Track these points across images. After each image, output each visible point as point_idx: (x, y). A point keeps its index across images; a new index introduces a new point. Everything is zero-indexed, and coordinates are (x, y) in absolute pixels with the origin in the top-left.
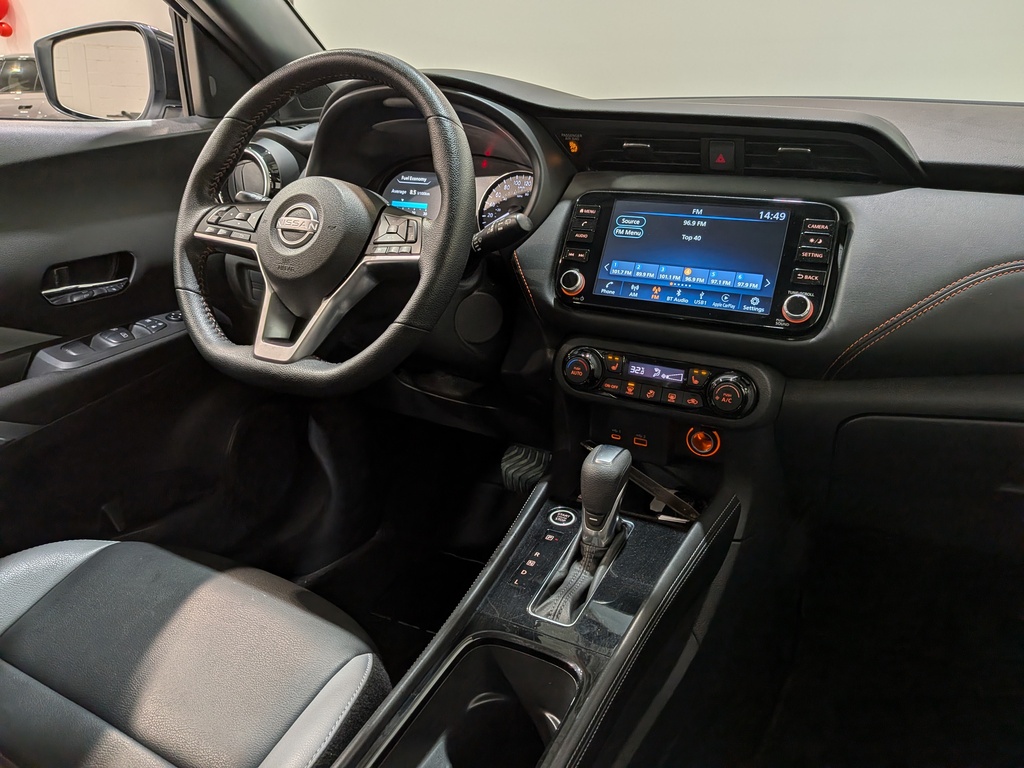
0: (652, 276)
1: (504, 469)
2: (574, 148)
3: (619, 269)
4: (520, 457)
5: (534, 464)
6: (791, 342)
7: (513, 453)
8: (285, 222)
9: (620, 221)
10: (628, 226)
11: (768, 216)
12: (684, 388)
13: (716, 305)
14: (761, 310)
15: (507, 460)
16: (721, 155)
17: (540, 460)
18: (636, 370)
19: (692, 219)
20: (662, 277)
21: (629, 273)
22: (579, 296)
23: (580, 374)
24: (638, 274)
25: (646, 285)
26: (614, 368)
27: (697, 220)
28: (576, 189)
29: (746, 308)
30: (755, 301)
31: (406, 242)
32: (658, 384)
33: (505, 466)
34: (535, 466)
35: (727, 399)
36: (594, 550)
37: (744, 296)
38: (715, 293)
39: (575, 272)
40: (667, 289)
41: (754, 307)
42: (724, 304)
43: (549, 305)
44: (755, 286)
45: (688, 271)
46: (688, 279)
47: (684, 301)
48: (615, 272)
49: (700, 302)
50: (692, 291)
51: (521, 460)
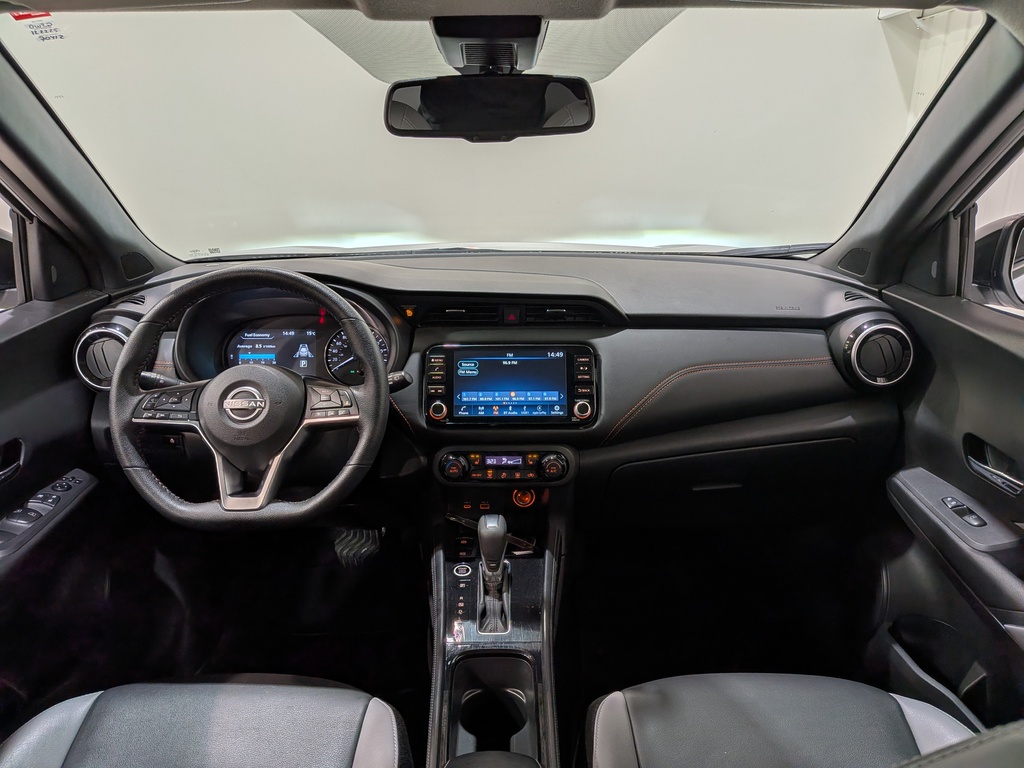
0: (490, 399)
1: (339, 551)
2: (409, 313)
3: (467, 397)
4: (350, 538)
5: (363, 541)
6: (582, 430)
7: (343, 536)
8: (229, 403)
9: (461, 365)
10: (467, 368)
11: (553, 355)
12: (525, 467)
13: (535, 413)
14: (561, 413)
15: (338, 543)
16: (512, 316)
17: (368, 535)
18: (490, 461)
19: (508, 360)
20: (498, 399)
21: (475, 399)
22: (444, 419)
23: (456, 471)
24: (482, 399)
25: (488, 406)
26: (477, 463)
27: (511, 360)
28: (419, 343)
29: (553, 413)
30: (557, 408)
31: (342, 407)
32: (507, 468)
33: (338, 549)
34: (366, 542)
35: (553, 470)
36: (496, 584)
37: (549, 406)
38: (532, 406)
39: (438, 403)
40: (503, 407)
41: (557, 411)
42: (539, 412)
43: (423, 428)
44: (555, 399)
45: (513, 394)
46: (514, 399)
47: (515, 413)
48: (465, 399)
49: (525, 413)
50: (518, 406)
51: (351, 540)
